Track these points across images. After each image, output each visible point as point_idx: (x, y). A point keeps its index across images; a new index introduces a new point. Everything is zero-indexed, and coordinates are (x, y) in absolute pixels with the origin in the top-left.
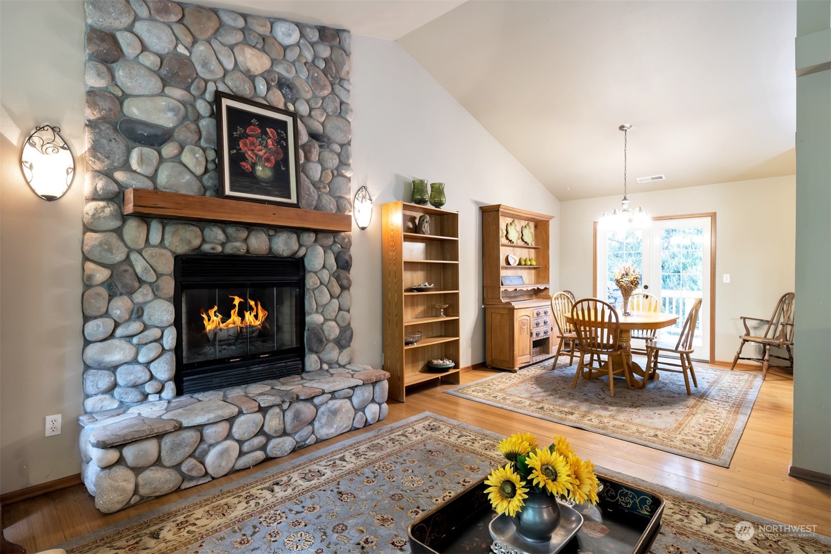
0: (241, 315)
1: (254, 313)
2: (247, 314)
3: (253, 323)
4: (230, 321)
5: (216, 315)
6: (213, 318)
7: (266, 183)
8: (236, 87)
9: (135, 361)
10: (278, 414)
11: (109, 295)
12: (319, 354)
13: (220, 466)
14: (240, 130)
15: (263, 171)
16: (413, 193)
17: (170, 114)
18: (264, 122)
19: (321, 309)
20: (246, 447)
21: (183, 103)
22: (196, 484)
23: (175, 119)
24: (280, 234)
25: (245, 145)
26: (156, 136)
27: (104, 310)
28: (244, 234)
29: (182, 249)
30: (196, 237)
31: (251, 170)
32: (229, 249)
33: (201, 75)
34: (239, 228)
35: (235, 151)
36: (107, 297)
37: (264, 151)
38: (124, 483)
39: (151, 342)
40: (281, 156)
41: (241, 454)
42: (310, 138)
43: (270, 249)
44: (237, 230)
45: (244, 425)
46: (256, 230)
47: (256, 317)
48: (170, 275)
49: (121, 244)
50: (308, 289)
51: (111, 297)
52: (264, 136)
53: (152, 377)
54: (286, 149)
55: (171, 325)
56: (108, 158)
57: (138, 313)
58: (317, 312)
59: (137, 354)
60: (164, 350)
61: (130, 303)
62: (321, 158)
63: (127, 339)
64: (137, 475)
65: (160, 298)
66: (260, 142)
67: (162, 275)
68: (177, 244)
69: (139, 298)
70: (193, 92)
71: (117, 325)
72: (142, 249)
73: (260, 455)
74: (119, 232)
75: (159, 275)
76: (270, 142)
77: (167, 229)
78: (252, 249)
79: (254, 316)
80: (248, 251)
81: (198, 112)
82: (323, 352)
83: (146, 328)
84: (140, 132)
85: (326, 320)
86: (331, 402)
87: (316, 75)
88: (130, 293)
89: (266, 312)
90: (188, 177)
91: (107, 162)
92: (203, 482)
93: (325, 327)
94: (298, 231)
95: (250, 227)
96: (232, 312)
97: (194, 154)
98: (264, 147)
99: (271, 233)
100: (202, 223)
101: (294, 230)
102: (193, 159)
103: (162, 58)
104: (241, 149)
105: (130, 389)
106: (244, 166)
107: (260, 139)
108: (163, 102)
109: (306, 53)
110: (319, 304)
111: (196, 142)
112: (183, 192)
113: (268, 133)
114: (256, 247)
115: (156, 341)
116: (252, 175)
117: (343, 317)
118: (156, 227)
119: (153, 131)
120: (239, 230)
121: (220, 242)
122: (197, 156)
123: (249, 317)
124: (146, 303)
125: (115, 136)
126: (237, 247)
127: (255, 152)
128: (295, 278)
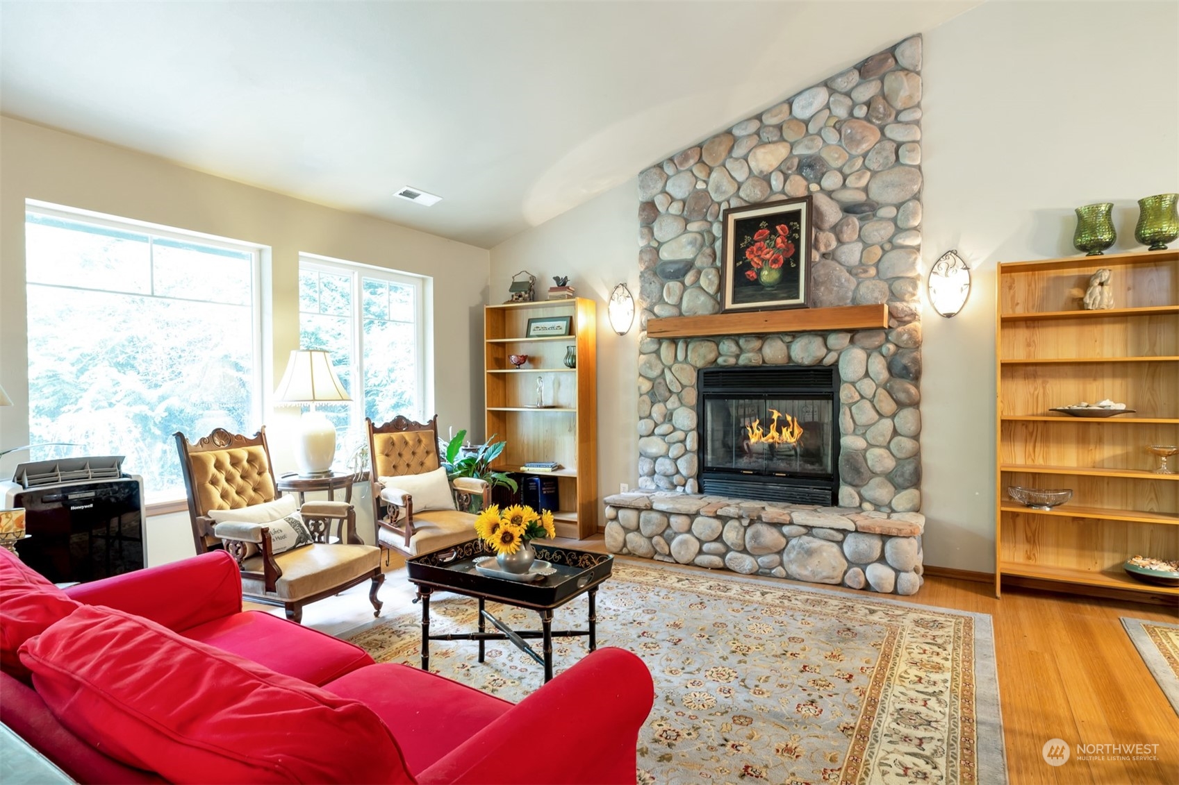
0: (779, 431)
1: (790, 430)
2: (784, 430)
3: (789, 440)
4: (770, 435)
5: (758, 429)
6: (756, 431)
7: (772, 287)
8: (748, 196)
9: (666, 456)
10: (737, 527)
11: (652, 402)
12: (860, 489)
13: (680, 553)
14: (748, 238)
15: (769, 275)
16: (1079, 233)
17: (689, 247)
18: (773, 220)
19: (861, 430)
20: (706, 547)
21: (701, 233)
22: (662, 559)
23: (694, 249)
24: (798, 340)
25: (752, 252)
26: (679, 270)
27: (648, 413)
28: (756, 344)
29: (700, 364)
30: (711, 352)
31: (755, 277)
32: (743, 361)
33: (716, 200)
34: (749, 339)
35: (741, 263)
36: (650, 403)
37: (771, 253)
38: (616, 535)
39: (677, 442)
40: (793, 251)
41: (700, 552)
42: (845, 214)
43: (789, 358)
44: (746, 341)
45: (704, 526)
46: (772, 338)
47: (792, 434)
48: (693, 386)
49: (659, 362)
50: (843, 404)
51: (653, 404)
52: (773, 237)
53: (678, 472)
54: (797, 242)
55: (693, 430)
56: (648, 297)
57: (668, 417)
58: (854, 433)
59: (668, 450)
60: (686, 451)
61: (664, 408)
62: (862, 234)
63: (663, 437)
64: (626, 533)
65: (685, 406)
66: (768, 244)
67: (686, 386)
68: (696, 359)
69: (670, 405)
70: (709, 220)
71: (656, 425)
72: (672, 366)
73: (716, 560)
74: (657, 352)
75: (683, 387)
76: (779, 240)
77: (690, 347)
78: (767, 359)
79: (791, 432)
80: (764, 361)
81: (714, 235)
82: (865, 487)
83: (675, 429)
84: (668, 270)
85: (870, 446)
86: (806, 538)
87: (849, 131)
88: (665, 401)
89: (802, 429)
90: (703, 298)
91: (649, 300)
92: (668, 561)
93: (868, 455)
94: (824, 334)
95: (762, 337)
96: (772, 426)
97: (707, 276)
98: (772, 248)
99: (788, 339)
100: (716, 339)
101: (819, 333)
102: (708, 281)
103: (684, 202)
104: (747, 259)
105: (663, 477)
106: (749, 275)
107: (768, 241)
108: (685, 239)
109: (838, 111)
110: (858, 423)
111: (712, 264)
112: (700, 312)
113: (777, 231)
114: (771, 356)
115: (681, 442)
116: (756, 283)
117: (899, 445)
118: (681, 345)
119: (676, 266)
120: (749, 341)
121: (733, 354)
122: (710, 277)
123: (786, 433)
124: (675, 409)
125: (654, 279)
126: (749, 358)
127: (762, 256)
128: (826, 390)
